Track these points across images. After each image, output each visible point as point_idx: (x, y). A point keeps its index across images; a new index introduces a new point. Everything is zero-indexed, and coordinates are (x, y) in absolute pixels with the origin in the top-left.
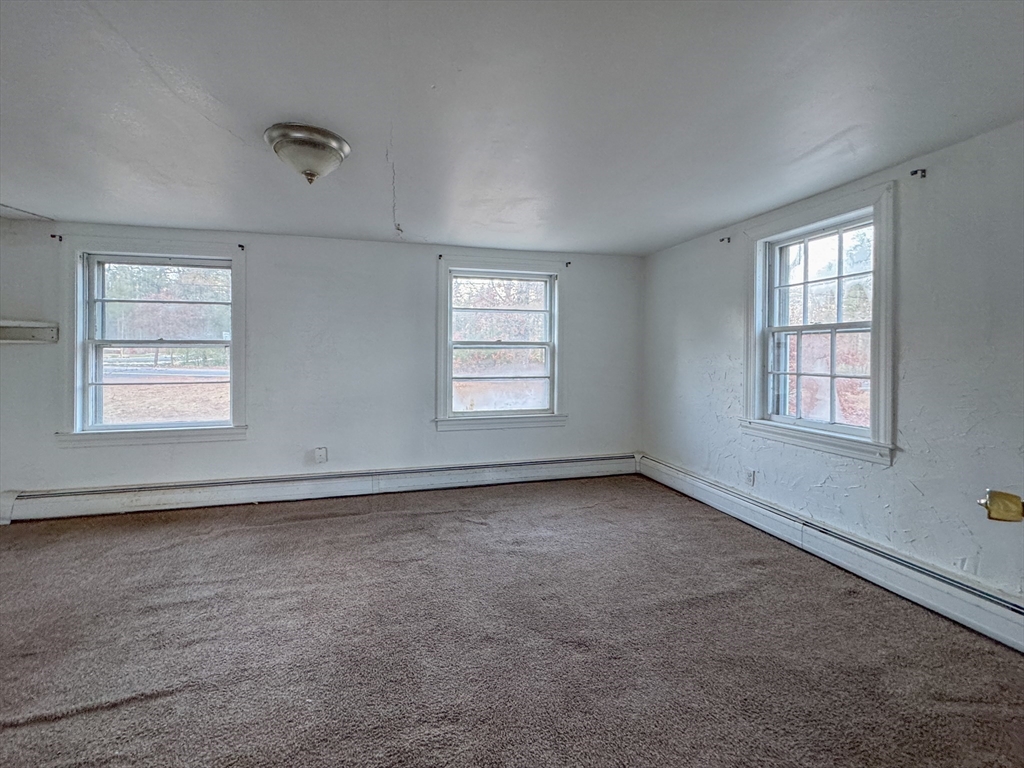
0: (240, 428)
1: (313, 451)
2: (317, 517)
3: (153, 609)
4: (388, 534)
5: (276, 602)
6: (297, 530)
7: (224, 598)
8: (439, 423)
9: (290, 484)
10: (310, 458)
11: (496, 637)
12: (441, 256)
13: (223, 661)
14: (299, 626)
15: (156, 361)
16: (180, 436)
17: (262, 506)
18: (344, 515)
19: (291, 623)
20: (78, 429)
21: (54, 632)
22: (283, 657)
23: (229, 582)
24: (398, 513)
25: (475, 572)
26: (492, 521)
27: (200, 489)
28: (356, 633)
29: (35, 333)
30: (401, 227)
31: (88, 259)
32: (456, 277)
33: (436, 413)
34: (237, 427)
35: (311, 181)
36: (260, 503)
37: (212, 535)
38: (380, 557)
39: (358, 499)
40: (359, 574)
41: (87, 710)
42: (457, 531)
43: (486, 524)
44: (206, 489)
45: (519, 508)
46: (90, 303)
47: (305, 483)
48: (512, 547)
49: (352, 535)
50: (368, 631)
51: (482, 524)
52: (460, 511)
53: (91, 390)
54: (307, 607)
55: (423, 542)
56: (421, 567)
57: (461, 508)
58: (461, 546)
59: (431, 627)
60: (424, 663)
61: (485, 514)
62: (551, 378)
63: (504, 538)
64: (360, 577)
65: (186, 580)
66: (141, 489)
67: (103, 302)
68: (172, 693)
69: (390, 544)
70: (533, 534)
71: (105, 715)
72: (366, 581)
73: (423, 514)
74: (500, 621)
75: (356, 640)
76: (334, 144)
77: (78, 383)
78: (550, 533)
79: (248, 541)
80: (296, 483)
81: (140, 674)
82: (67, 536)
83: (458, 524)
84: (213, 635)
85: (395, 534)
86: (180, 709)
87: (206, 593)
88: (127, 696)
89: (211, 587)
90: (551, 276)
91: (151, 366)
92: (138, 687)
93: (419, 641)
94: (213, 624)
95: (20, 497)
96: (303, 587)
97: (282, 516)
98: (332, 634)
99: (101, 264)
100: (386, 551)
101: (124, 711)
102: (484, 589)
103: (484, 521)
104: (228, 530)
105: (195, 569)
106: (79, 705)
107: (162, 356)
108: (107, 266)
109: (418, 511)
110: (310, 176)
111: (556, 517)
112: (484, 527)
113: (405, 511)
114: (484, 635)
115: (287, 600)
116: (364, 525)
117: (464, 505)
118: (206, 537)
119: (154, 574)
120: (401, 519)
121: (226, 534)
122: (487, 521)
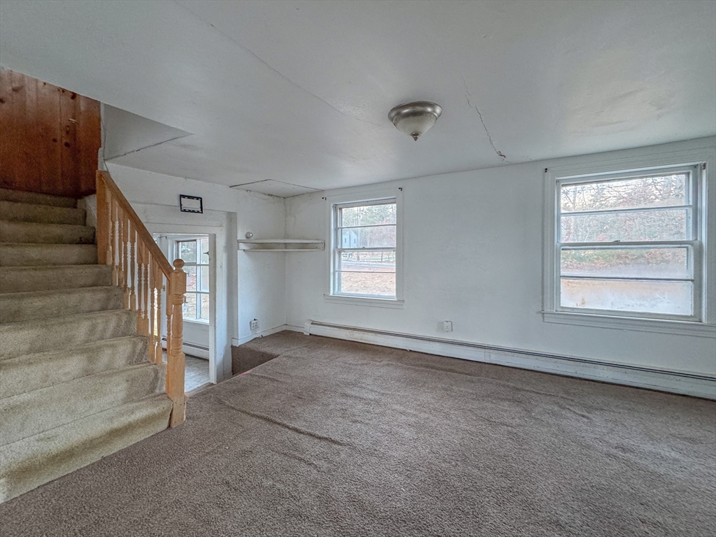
0: (401, 301)
1: (443, 323)
2: (441, 369)
3: (345, 395)
4: (489, 396)
5: (403, 416)
6: (426, 374)
7: (377, 402)
8: (545, 315)
9: (428, 342)
10: (441, 327)
11: (568, 528)
12: (546, 169)
13: (367, 440)
14: (411, 438)
15: (382, 259)
16: (371, 303)
17: (411, 353)
18: (460, 373)
19: (408, 434)
20: (331, 294)
21: (310, 391)
22: (398, 453)
23: (383, 394)
24: (502, 383)
25: (562, 457)
26: (597, 418)
27: (380, 335)
28: (445, 461)
29: (317, 245)
30: (502, 154)
31: (335, 206)
32: (563, 185)
33: (543, 306)
34: (399, 301)
35: (416, 139)
36: (410, 351)
37: (382, 363)
38: (478, 412)
39: (472, 364)
40: (459, 419)
41: (311, 435)
42: (554, 414)
43: (588, 418)
44: (384, 336)
45: (636, 415)
46: (336, 229)
47: (437, 344)
48: (614, 451)
49: (461, 389)
50: (453, 463)
51: (583, 416)
52: (562, 397)
53: (337, 274)
54: (420, 427)
55: (517, 412)
56: (510, 433)
57: (565, 396)
58: (554, 429)
59: (504, 485)
60: (490, 511)
61: (590, 409)
62: (697, 282)
63: (607, 438)
64: (459, 421)
65: (364, 385)
66: (355, 329)
67: (342, 228)
68: (341, 445)
69: (490, 405)
70: (648, 447)
71: (316, 441)
72: (463, 426)
73: (525, 390)
74: (577, 515)
75: (443, 465)
76: (429, 110)
77: (332, 270)
78: (678, 456)
79: (397, 373)
80: (431, 343)
81: (332, 428)
82: (325, 346)
83: (556, 408)
84: (367, 421)
85: (495, 399)
86: (343, 456)
87: (370, 397)
88: (325, 436)
89: (374, 394)
90: (695, 166)
91: (379, 262)
92: (330, 434)
93: (490, 491)
94: (369, 416)
95: (312, 324)
96: (420, 413)
97: (420, 362)
98: (429, 453)
99: (341, 209)
100: (483, 409)
101: (323, 443)
102: (567, 477)
103: (586, 414)
104: (390, 363)
105: (369, 381)
106: (309, 431)
107: (385, 256)
108: (343, 209)
109: (519, 386)
110: (415, 135)
111: (692, 440)
112: (585, 420)
113: (507, 383)
114: (555, 518)
115: (410, 418)
116: (473, 384)
117: (569, 394)
118: (378, 364)
119: (351, 377)
120: (503, 389)
121: (388, 365)
122: (590, 415)
